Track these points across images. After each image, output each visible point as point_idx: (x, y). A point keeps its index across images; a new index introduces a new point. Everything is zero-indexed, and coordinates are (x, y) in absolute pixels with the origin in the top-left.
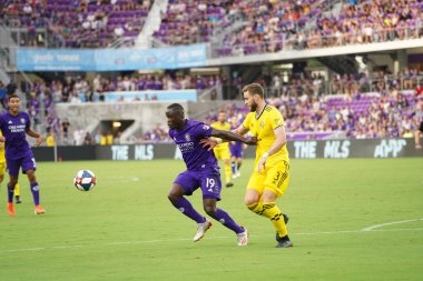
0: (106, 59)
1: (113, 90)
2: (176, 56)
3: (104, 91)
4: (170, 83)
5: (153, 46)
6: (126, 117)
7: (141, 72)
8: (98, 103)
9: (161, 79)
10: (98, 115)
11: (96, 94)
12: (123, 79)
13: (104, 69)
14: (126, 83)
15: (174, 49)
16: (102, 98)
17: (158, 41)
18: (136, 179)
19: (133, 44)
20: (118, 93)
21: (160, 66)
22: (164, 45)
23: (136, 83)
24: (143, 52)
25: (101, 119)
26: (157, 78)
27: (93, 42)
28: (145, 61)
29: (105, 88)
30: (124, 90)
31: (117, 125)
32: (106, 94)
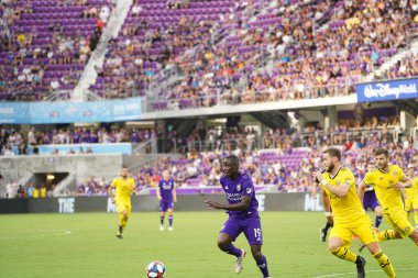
0: (41, 111)
1: (48, 143)
2: (112, 110)
3: (38, 143)
4: (105, 136)
5: (89, 99)
6: (60, 169)
7: (76, 125)
8: (32, 156)
9: (96, 133)
10: (31, 167)
11: (30, 147)
12: (58, 133)
13: (39, 122)
14: (61, 136)
15: (110, 102)
16: (36, 151)
17: (94, 94)
18: (69, 232)
19: (69, 97)
20: (52, 146)
21: (96, 120)
22: (100, 99)
23: (71, 136)
24: (78, 105)
25: (34, 171)
26: (92, 131)
27: (28, 95)
28: (81, 114)
29: (39, 140)
30: (59, 143)
31: (51, 177)
32: (39, 147)
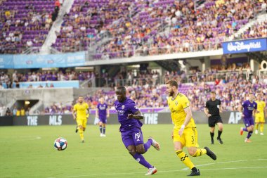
0: (21, 61)
1: (26, 81)
2: (66, 60)
3: (19, 81)
4: (62, 76)
5: (51, 53)
6: (33, 98)
7: (43, 69)
8: (15, 89)
9: (56, 74)
10: (15, 96)
11: (14, 83)
12: (32, 74)
13: (19, 67)
14: (34, 77)
15: (65, 55)
16: (18, 86)
17: (55, 50)
18: (39, 138)
19: (39, 51)
20: (28, 83)
21: (56, 66)
22: (59, 52)
23: (40, 76)
24: (45, 57)
25: (17, 99)
26: (53, 73)
27: (12, 50)
28: (46, 62)
29: (20, 79)
30: (32, 81)
31: (27, 103)
32: (20, 83)
